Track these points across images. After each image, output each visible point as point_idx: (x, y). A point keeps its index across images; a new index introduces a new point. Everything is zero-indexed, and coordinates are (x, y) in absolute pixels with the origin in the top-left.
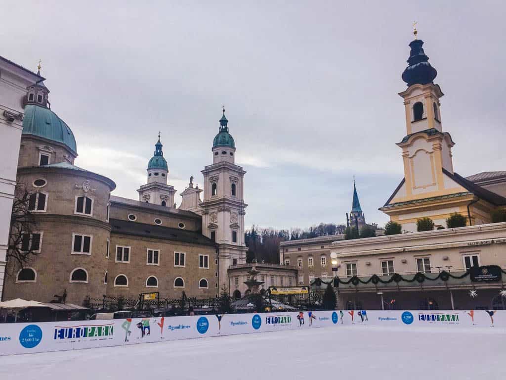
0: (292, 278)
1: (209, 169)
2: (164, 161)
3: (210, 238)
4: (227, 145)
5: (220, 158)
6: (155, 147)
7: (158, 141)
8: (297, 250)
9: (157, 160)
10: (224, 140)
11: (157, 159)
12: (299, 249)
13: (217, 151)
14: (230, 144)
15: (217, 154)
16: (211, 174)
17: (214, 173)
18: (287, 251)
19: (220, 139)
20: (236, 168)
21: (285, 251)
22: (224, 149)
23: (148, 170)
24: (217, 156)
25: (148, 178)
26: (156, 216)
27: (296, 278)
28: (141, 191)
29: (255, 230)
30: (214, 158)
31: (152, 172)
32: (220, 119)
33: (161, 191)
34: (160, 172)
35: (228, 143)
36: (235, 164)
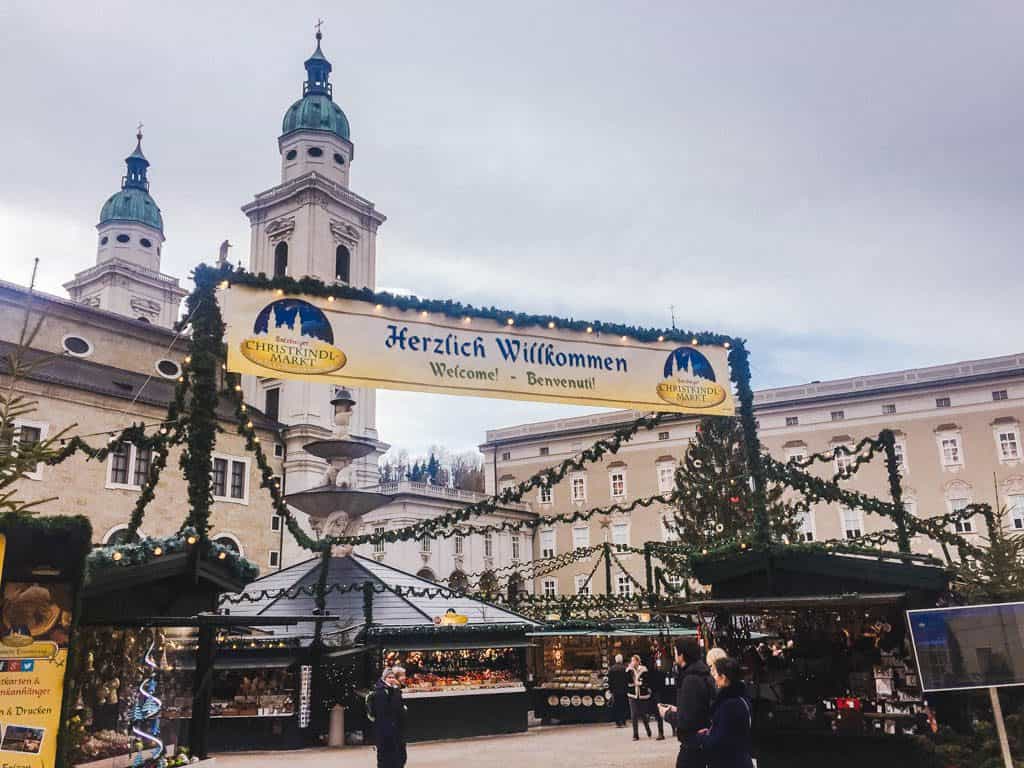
0: (521, 537)
1: (265, 201)
2: (150, 203)
3: (264, 412)
4: (323, 128)
5: (302, 166)
6: (126, 165)
7: (134, 148)
8: (538, 452)
9: (127, 199)
10: (316, 115)
11: (128, 195)
12: (544, 451)
13: (291, 148)
14: (334, 127)
15: (292, 155)
16: (271, 215)
17: (282, 210)
18: (506, 457)
19: (305, 109)
20: (351, 201)
21: (500, 458)
22: (316, 141)
23: (99, 227)
24: (292, 162)
25: (100, 252)
26: (71, 326)
27: (533, 538)
28: (75, 289)
29: (436, 459)
30: (286, 169)
31: (112, 232)
32: (308, 58)
33: (134, 287)
34: (136, 233)
35: (327, 123)
36: (351, 189)
